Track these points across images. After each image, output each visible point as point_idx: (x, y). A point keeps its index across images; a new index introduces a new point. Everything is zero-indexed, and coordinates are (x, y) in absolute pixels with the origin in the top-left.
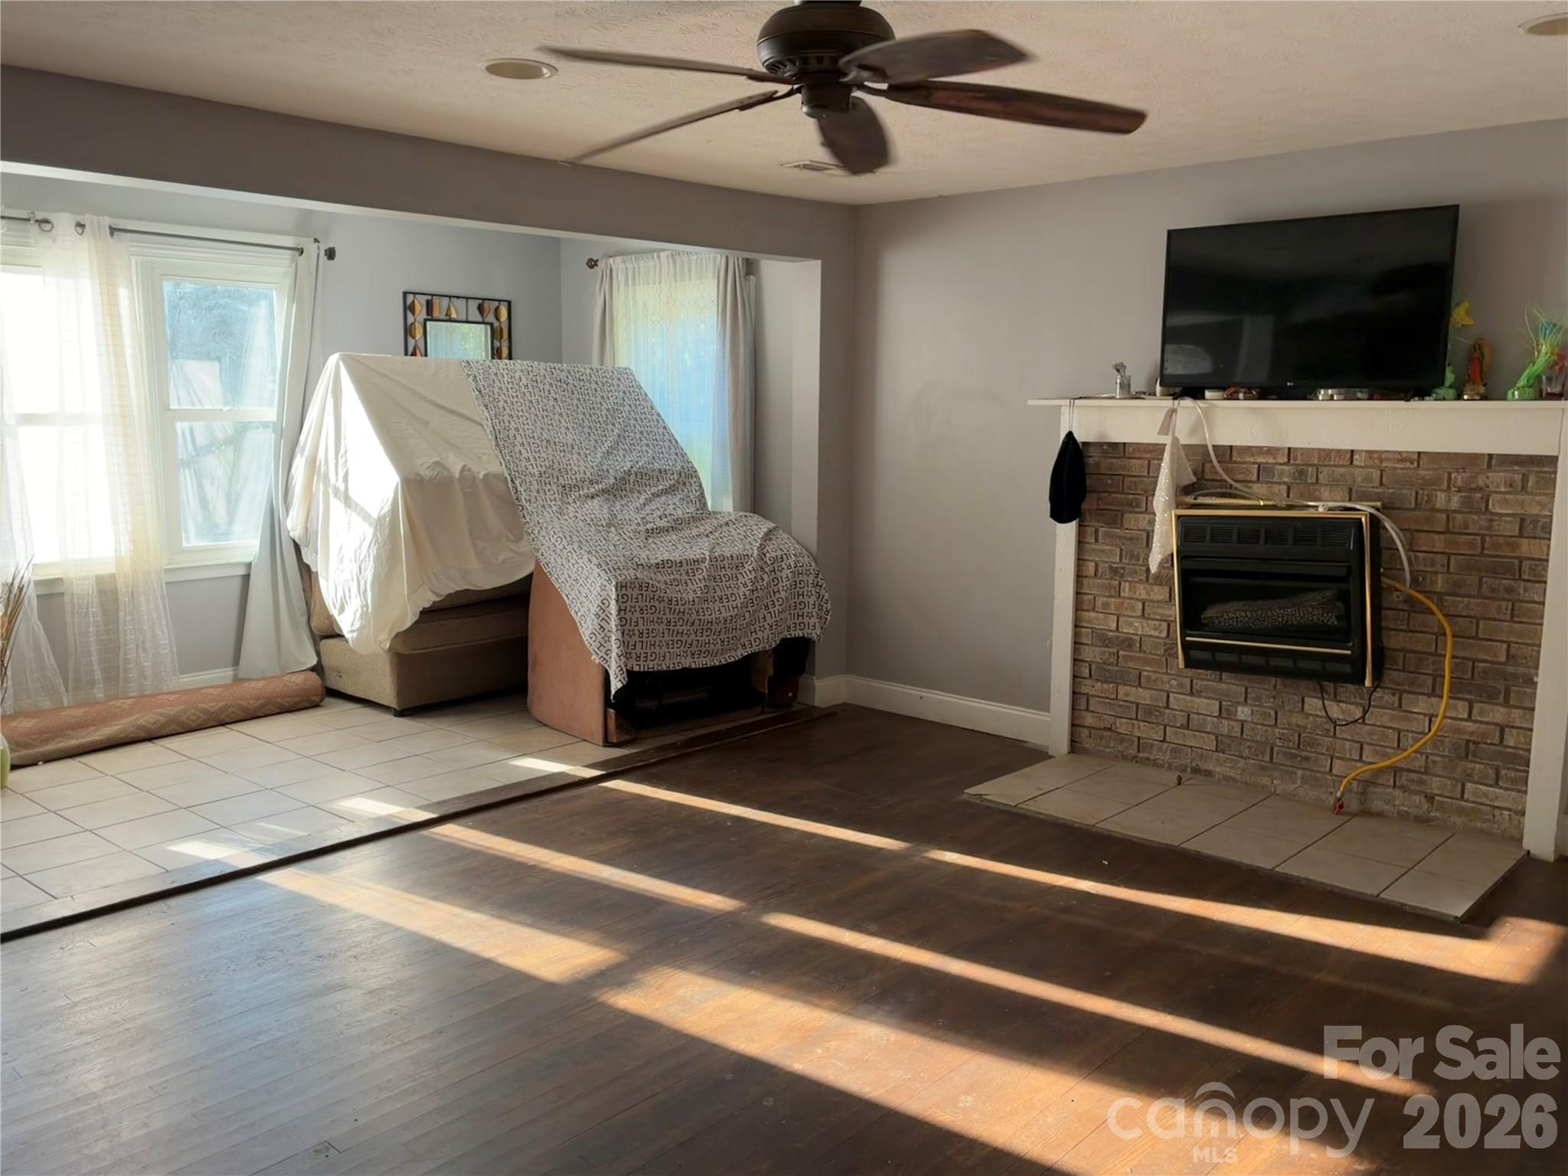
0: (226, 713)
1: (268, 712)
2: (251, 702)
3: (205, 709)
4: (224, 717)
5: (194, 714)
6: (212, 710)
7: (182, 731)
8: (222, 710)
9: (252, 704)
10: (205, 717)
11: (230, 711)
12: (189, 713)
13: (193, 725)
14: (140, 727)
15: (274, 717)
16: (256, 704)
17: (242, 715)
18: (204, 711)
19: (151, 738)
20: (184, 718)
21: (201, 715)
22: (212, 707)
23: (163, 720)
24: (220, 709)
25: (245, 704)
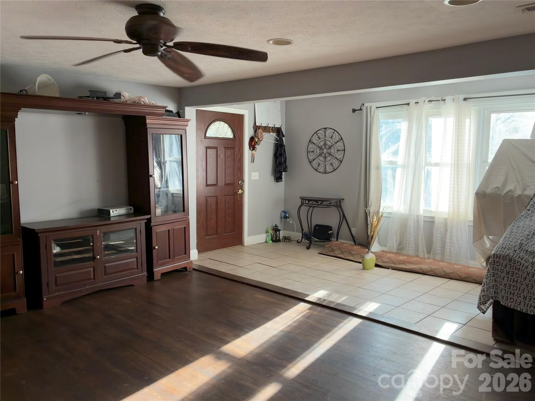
0: (452, 275)
1: (470, 281)
2: (463, 274)
3: (445, 271)
4: (451, 276)
5: (440, 271)
6: (447, 272)
7: (435, 275)
8: (451, 273)
9: (463, 275)
10: (444, 273)
11: (453, 274)
12: (439, 270)
13: (439, 275)
14: (421, 269)
15: (472, 283)
16: (464, 276)
17: (458, 278)
18: (444, 271)
19: (424, 274)
20: (436, 271)
21: (443, 272)
22: (448, 271)
23: (429, 269)
24: (450, 273)
25: (460, 274)
